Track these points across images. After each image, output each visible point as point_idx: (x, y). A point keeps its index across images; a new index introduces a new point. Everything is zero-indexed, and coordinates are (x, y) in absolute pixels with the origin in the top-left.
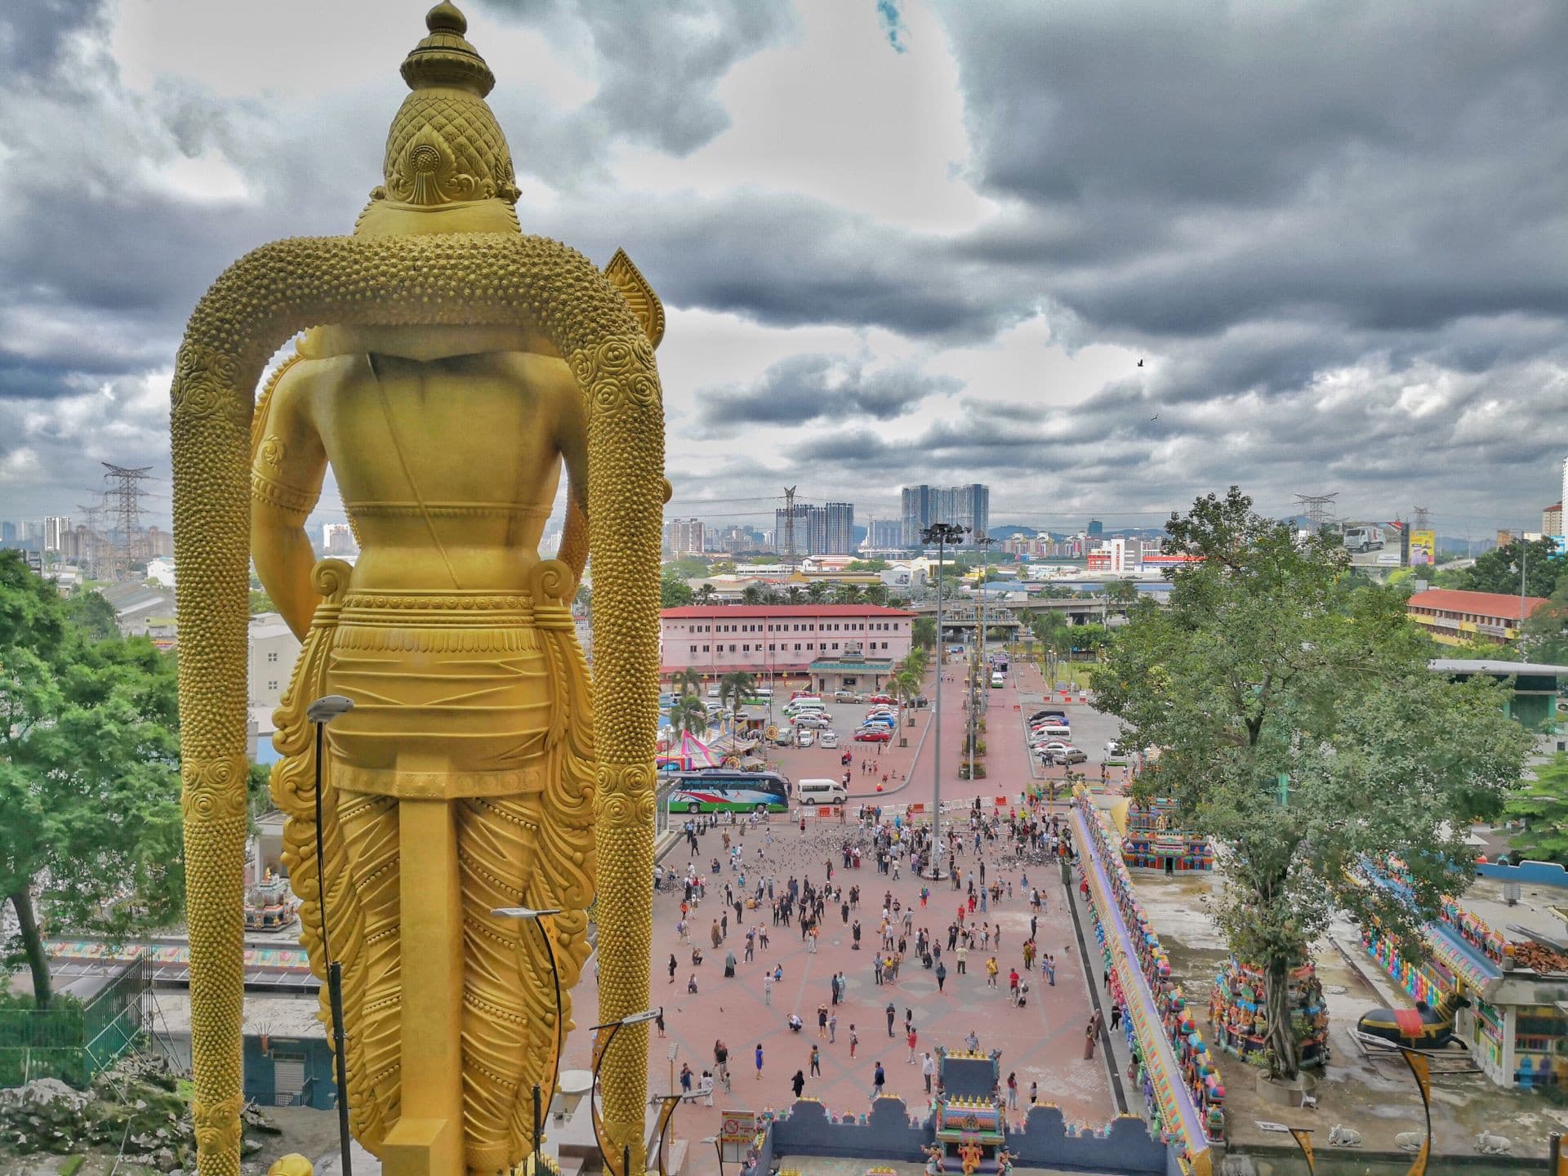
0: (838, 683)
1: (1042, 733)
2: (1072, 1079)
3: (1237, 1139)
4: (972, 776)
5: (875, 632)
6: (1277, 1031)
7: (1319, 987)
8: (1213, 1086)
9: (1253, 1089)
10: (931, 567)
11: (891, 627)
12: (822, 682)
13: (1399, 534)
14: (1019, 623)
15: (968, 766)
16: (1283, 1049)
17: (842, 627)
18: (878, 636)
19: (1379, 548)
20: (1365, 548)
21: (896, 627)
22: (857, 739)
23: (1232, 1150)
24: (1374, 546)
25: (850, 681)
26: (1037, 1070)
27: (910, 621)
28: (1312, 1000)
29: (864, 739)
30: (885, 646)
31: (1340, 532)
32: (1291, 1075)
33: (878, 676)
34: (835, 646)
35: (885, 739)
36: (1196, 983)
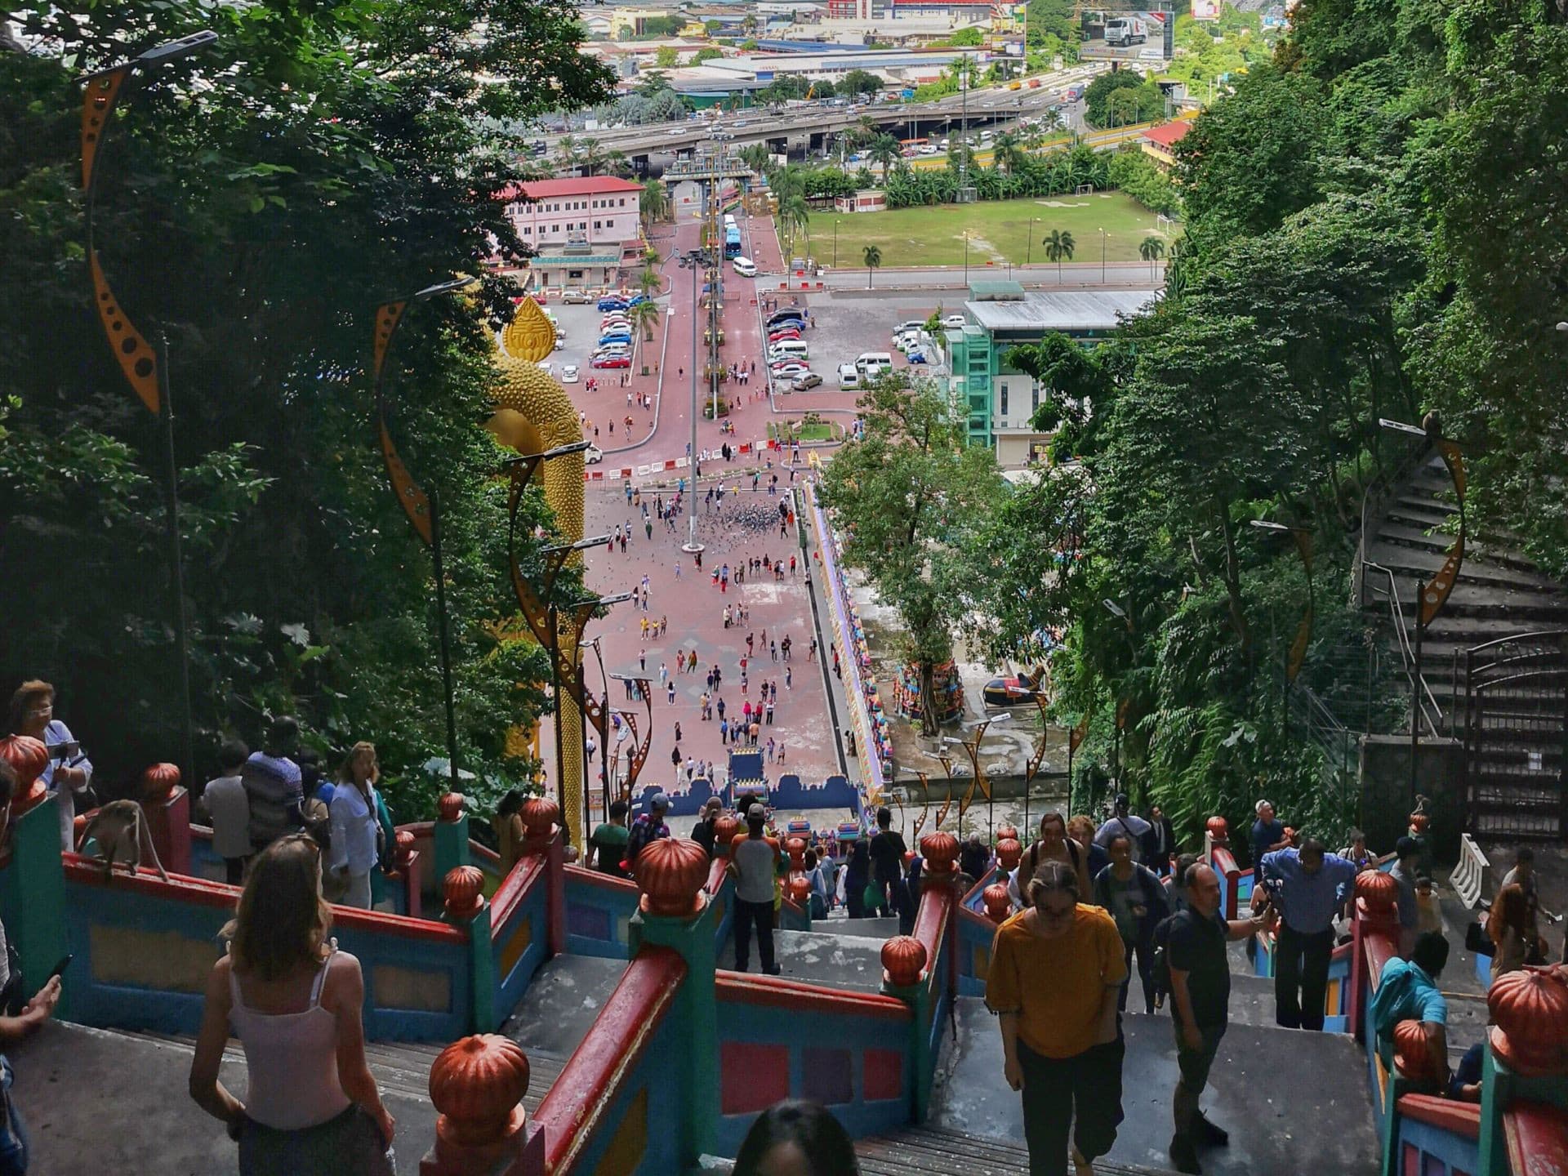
0: (563, 278)
1: (780, 349)
2: (808, 734)
3: (900, 778)
4: (715, 417)
5: (599, 210)
6: (926, 708)
7: (957, 672)
8: (886, 749)
9: (914, 743)
10: (638, 20)
11: (617, 203)
12: (545, 276)
13: (1162, 26)
14: (751, 172)
15: (711, 406)
16: (930, 718)
17: (562, 207)
18: (602, 214)
19: (1141, 42)
20: (1126, 41)
21: (622, 203)
22: (597, 366)
23: (896, 784)
24: (1137, 40)
25: (576, 274)
26: (783, 730)
27: (637, 196)
28: (952, 682)
29: (604, 366)
30: (610, 224)
31: (1101, 23)
32: (934, 733)
33: (606, 270)
34: (556, 228)
35: (626, 365)
36: (889, 662)
